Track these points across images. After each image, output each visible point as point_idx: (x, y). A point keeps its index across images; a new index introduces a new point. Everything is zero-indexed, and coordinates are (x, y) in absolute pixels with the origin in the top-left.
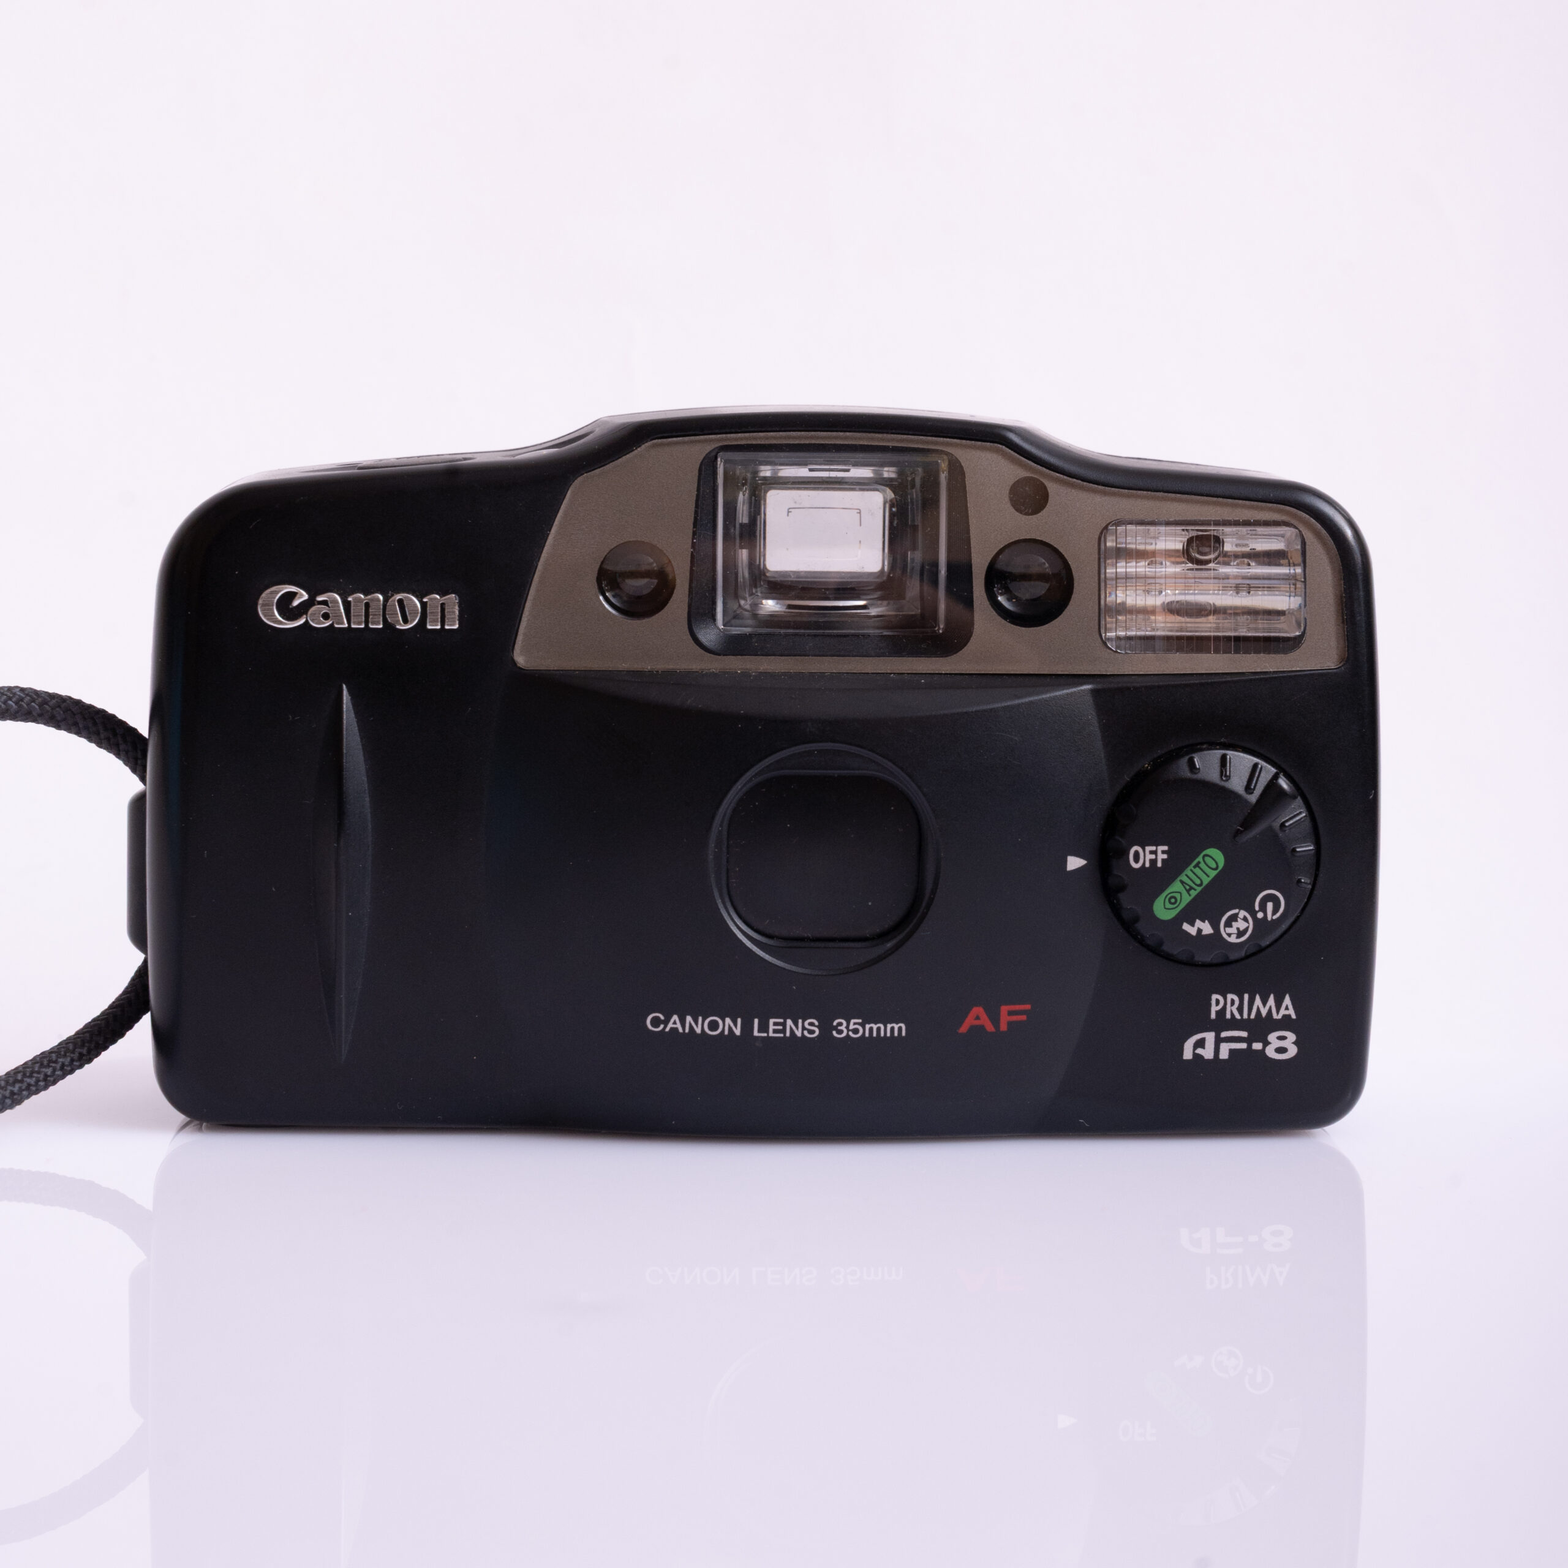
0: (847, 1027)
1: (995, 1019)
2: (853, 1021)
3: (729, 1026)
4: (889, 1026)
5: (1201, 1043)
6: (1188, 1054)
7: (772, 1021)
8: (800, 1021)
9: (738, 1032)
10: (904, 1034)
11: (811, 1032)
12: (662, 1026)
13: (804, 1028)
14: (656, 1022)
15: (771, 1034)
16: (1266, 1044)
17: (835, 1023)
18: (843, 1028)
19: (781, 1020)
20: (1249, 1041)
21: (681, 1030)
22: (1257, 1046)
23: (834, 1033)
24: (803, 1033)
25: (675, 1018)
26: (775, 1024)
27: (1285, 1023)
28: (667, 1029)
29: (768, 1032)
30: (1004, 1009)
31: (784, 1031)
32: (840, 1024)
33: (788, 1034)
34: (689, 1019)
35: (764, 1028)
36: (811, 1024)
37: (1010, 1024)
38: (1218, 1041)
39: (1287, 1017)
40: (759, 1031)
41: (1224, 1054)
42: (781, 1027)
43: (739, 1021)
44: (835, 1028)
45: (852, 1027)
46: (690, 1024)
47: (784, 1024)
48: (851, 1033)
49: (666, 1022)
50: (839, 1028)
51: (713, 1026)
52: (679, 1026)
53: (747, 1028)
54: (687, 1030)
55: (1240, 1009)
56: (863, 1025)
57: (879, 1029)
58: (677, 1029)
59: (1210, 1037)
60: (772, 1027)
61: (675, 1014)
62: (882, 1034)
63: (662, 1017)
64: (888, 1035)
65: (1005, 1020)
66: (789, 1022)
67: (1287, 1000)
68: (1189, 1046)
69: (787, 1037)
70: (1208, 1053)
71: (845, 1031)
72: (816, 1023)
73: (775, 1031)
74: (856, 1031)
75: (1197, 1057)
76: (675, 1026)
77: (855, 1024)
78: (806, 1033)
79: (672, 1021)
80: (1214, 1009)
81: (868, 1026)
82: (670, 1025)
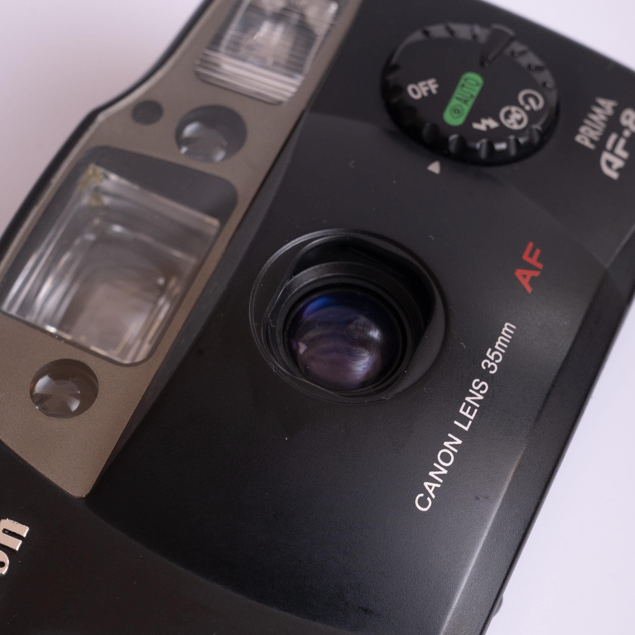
0: (491, 361)
1: (530, 267)
2: (488, 354)
3: (451, 445)
4: (503, 333)
5: (609, 164)
6: (614, 175)
7: (461, 411)
8: (471, 391)
9: (459, 442)
10: (514, 327)
11: (483, 388)
12: (429, 499)
13: (478, 391)
14: (423, 503)
15: (472, 417)
16: (627, 128)
17: (484, 368)
18: (490, 364)
19: (464, 404)
20: (620, 135)
21: (439, 486)
22: (627, 133)
23: (491, 372)
24: (481, 394)
25: (426, 484)
26: (465, 410)
27: (618, 111)
28: (433, 496)
29: (470, 419)
30: (526, 257)
31: (473, 407)
32: (486, 364)
33: (478, 406)
34: (432, 474)
35: (465, 420)
36: (477, 384)
37: (539, 260)
38: (612, 152)
39: (614, 108)
40: (466, 425)
41: (625, 155)
42: (469, 408)
43: (450, 435)
44: (488, 369)
45: (492, 358)
46: (436, 475)
47: (468, 404)
48: (497, 361)
49: (427, 494)
50: (489, 366)
51: (446, 457)
52: (434, 485)
53: (459, 433)
54: (441, 481)
55: (594, 129)
56: (494, 350)
57: (502, 341)
58: (436, 488)
59: (606, 156)
60: (466, 414)
61: (423, 483)
62: (508, 341)
63: (422, 495)
64: (510, 337)
65: (533, 261)
66: (468, 399)
67: (602, 101)
68: (607, 170)
69: (479, 408)
70: (618, 163)
71: (493, 364)
72: (478, 380)
73: (471, 413)
74: (497, 357)
75: (619, 170)
76: (433, 488)
77: (491, 354)
78: (482, 392)
79: (428, 488)
80: (587, 143)
81: (497, 347)
82: (431, 491)
